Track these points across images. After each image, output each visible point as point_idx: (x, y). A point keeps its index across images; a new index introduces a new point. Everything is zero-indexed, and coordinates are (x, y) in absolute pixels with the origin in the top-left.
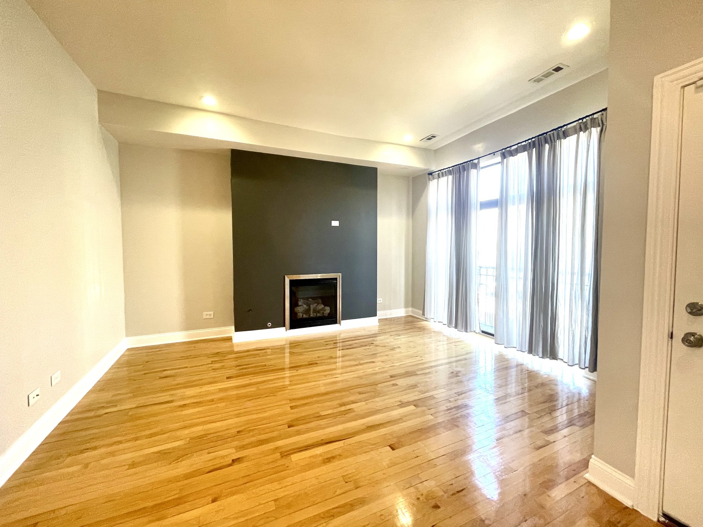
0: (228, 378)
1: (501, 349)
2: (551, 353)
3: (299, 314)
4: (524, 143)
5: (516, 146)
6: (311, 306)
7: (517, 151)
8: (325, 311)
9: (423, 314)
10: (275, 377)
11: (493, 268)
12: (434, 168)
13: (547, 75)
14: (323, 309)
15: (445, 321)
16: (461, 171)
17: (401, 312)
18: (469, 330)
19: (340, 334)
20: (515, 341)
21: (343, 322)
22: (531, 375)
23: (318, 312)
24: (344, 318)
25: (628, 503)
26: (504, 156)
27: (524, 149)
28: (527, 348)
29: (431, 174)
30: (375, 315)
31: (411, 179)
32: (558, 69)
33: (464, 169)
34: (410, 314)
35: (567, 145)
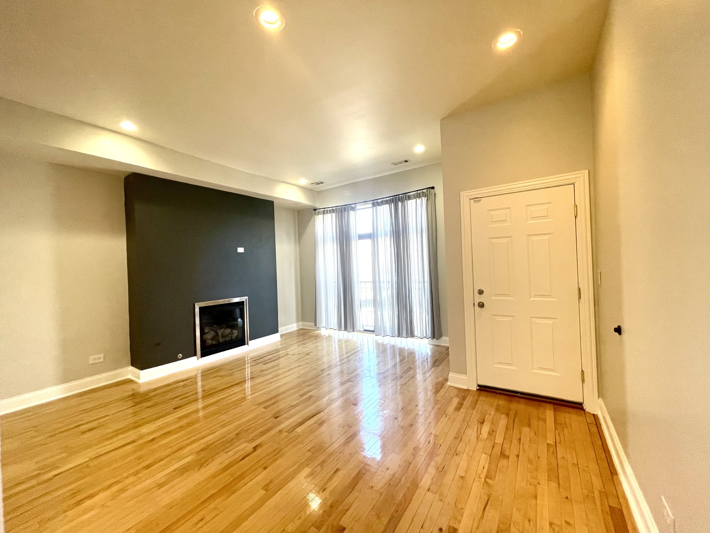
0: (175, 409)
1: (380, 339)
2: (411, 334)
3: (207, 341)
4: (386, 199)
5: (381, 200)
6: (219, 331)
7: (382, 203)
8: (233, 334)
9: (315, 325)
10: (226, 395)
11: (371, 282)
12: (318, 206)
13: (400, 163)
14: (231, 333)
15: (336, 327)
16: (342, 211)
17: (293, 327)
18: (355, 330)
19: (249, 354)
20: (388, 332)
21: (250, 342)
22: (401, 351)
23: (227, 336)
24: (253, 338)
25: (465, 387)
26: (374, 205)
27: (387, 202)
28: (396, 334)
29: (315, 210)
30: (277, 331)
31: (296, 211)
32: (406, 161)
33: (345, 210)
34: (301, 327)
35: (411, 204)
